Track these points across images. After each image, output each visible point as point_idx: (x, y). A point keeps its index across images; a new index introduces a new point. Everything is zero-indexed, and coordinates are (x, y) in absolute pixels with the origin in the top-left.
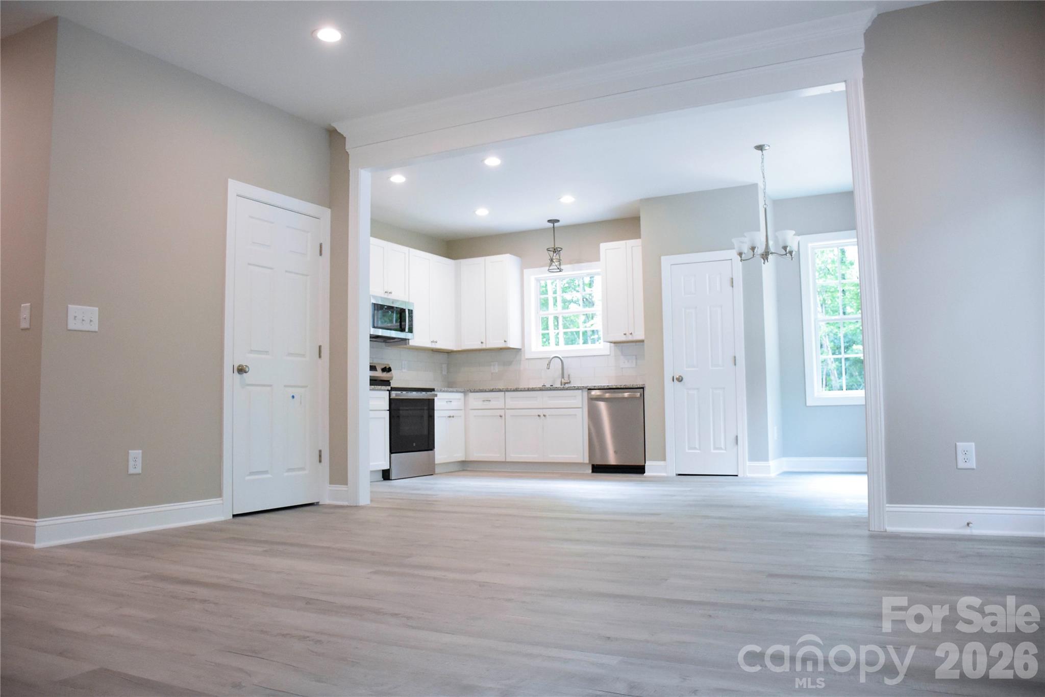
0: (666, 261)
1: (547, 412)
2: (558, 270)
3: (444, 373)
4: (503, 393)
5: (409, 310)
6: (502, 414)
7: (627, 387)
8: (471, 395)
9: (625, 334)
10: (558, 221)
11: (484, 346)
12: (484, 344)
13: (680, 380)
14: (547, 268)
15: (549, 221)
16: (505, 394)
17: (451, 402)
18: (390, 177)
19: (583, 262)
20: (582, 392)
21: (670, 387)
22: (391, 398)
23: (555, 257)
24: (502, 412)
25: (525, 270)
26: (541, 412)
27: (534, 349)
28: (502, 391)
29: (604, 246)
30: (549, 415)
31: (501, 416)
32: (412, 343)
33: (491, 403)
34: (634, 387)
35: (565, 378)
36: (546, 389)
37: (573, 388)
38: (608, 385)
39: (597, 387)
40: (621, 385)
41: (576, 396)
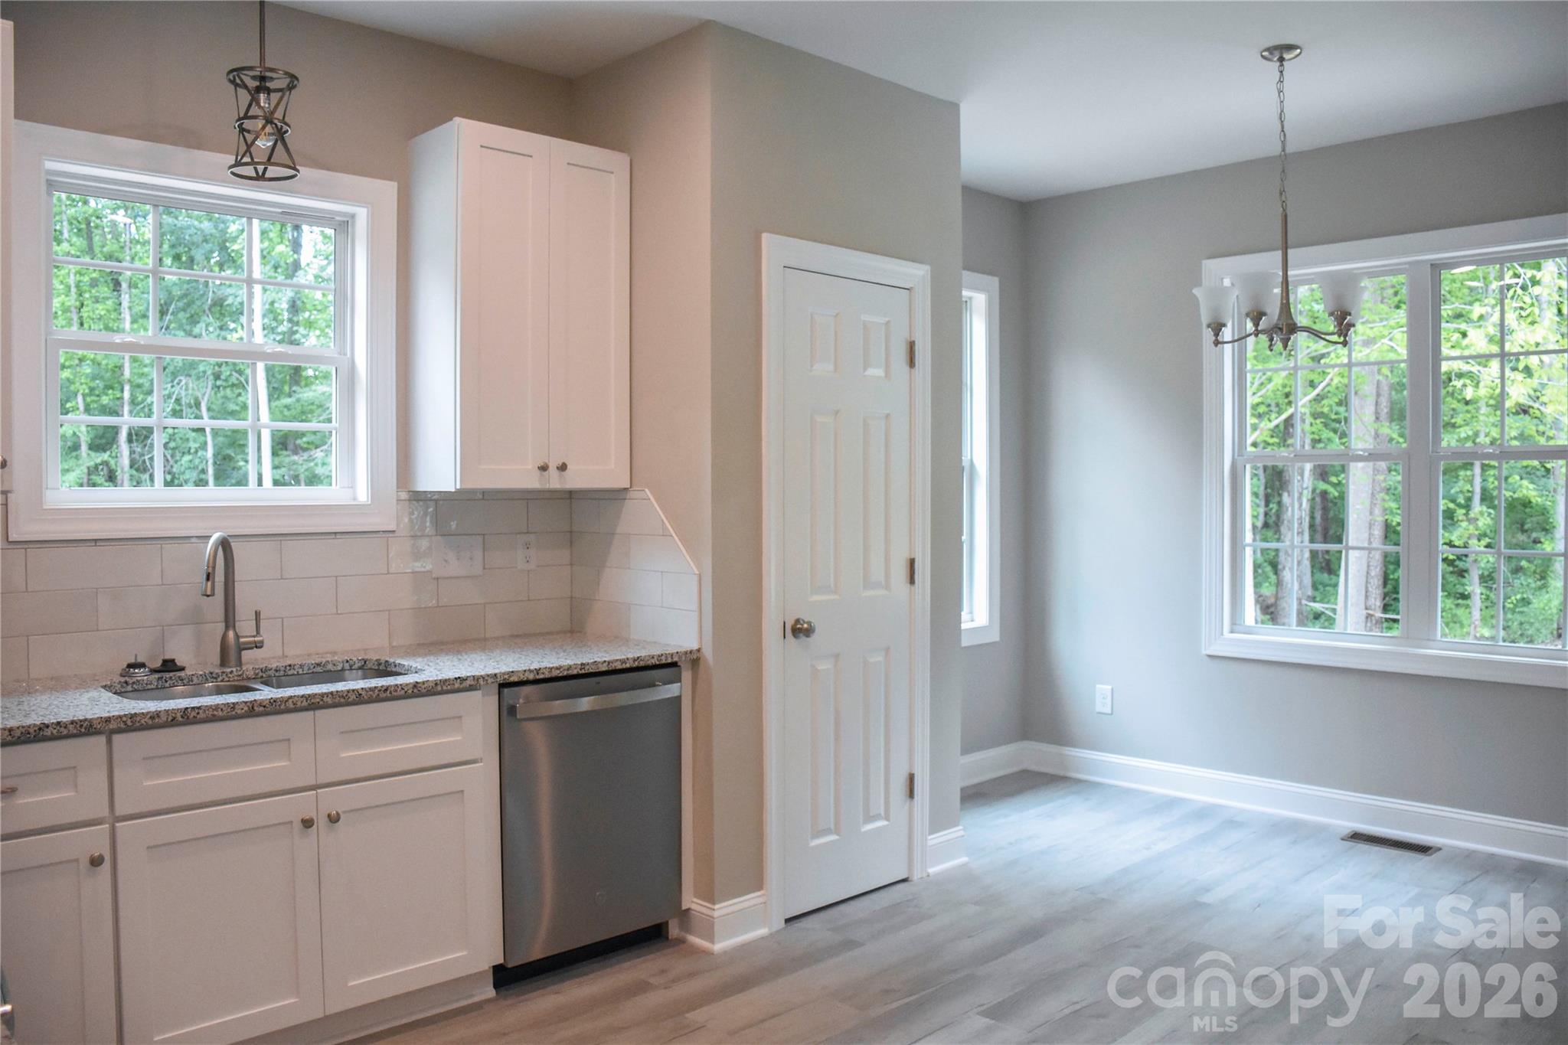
1: (332, 800)
4: (101, 740)
7: (642, 664)
9: (542, 466)
14: (231, 160)
20: (483, 697)
26: (303, 804)
28: (98, 733)
30: (344, 812)
31: (96, 862)
34: (664, 662)
35: (237, 624)
36: (342, 700)
37: (457, 685)
38: (582, 664)
39: (547, 675)
40: (623, 661)
41: (461, 717)
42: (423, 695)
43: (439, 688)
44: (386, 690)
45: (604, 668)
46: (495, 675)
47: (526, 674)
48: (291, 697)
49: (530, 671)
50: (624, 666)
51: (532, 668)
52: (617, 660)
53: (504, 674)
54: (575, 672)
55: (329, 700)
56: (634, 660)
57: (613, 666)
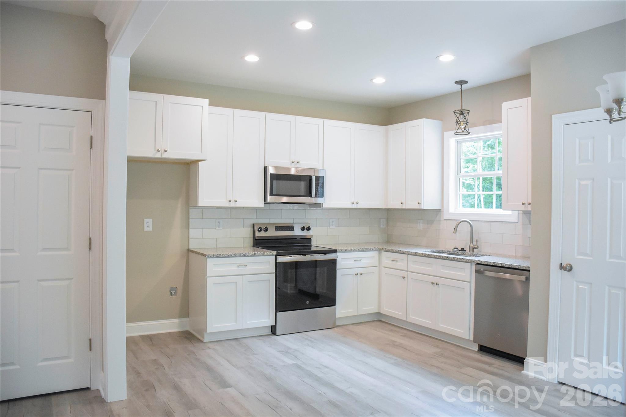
0: (558, 121)
2: (468, 133)
3: (383, 226)
5: (316, 177)
6: (405, 275)
7: (512, 267)
8: (384, 253)
9: (523, 204)
10: (466, 82)
11: (404, 207)
12: (404, 205)
13: (570, 269)
15: (457, 83)
16: (408, 256)
17: (361, 260)
18: (245, 56)
19: (495, 123)
20: (471, 265)
21: (555, 274)
22: (278, 262)
23: (461, 118)
24: (404, 274)
25: (445, 133)
26: (435, 280)
27: (452, 210)
28: (406, 254)
29: (505, 105)
30: (439, 283)
31: (403, 278)
32: (325, 206)
33: (398, 263)
34: (520, 268)
35: (473, 242)
36: (440, 258)
37: (462, 260)
38: (494, 262)
39: (484, 263)
40: (506, 265)
41: (464, 269)
42: (455, 261)
43: (458, 260)
44: (448, 257)
45: (500, 265)
46: (471, 260)
47: (479, 261)
48: (431, 254)
49: (480, 261)
50: (506, 266)
51: (480, 260)
52: (504, 264)
53: (473, 260)
54: (492, 264)
55: (437, 257)
56: (510, 265)
57: (503, 265)
